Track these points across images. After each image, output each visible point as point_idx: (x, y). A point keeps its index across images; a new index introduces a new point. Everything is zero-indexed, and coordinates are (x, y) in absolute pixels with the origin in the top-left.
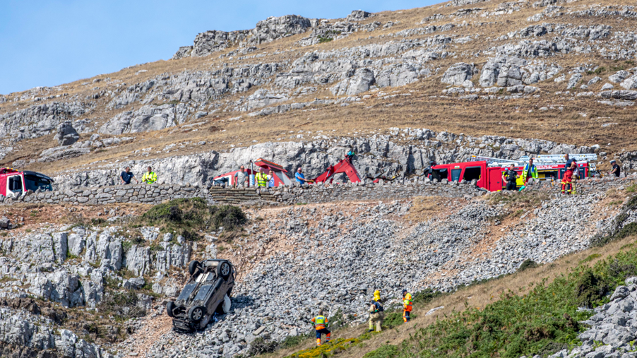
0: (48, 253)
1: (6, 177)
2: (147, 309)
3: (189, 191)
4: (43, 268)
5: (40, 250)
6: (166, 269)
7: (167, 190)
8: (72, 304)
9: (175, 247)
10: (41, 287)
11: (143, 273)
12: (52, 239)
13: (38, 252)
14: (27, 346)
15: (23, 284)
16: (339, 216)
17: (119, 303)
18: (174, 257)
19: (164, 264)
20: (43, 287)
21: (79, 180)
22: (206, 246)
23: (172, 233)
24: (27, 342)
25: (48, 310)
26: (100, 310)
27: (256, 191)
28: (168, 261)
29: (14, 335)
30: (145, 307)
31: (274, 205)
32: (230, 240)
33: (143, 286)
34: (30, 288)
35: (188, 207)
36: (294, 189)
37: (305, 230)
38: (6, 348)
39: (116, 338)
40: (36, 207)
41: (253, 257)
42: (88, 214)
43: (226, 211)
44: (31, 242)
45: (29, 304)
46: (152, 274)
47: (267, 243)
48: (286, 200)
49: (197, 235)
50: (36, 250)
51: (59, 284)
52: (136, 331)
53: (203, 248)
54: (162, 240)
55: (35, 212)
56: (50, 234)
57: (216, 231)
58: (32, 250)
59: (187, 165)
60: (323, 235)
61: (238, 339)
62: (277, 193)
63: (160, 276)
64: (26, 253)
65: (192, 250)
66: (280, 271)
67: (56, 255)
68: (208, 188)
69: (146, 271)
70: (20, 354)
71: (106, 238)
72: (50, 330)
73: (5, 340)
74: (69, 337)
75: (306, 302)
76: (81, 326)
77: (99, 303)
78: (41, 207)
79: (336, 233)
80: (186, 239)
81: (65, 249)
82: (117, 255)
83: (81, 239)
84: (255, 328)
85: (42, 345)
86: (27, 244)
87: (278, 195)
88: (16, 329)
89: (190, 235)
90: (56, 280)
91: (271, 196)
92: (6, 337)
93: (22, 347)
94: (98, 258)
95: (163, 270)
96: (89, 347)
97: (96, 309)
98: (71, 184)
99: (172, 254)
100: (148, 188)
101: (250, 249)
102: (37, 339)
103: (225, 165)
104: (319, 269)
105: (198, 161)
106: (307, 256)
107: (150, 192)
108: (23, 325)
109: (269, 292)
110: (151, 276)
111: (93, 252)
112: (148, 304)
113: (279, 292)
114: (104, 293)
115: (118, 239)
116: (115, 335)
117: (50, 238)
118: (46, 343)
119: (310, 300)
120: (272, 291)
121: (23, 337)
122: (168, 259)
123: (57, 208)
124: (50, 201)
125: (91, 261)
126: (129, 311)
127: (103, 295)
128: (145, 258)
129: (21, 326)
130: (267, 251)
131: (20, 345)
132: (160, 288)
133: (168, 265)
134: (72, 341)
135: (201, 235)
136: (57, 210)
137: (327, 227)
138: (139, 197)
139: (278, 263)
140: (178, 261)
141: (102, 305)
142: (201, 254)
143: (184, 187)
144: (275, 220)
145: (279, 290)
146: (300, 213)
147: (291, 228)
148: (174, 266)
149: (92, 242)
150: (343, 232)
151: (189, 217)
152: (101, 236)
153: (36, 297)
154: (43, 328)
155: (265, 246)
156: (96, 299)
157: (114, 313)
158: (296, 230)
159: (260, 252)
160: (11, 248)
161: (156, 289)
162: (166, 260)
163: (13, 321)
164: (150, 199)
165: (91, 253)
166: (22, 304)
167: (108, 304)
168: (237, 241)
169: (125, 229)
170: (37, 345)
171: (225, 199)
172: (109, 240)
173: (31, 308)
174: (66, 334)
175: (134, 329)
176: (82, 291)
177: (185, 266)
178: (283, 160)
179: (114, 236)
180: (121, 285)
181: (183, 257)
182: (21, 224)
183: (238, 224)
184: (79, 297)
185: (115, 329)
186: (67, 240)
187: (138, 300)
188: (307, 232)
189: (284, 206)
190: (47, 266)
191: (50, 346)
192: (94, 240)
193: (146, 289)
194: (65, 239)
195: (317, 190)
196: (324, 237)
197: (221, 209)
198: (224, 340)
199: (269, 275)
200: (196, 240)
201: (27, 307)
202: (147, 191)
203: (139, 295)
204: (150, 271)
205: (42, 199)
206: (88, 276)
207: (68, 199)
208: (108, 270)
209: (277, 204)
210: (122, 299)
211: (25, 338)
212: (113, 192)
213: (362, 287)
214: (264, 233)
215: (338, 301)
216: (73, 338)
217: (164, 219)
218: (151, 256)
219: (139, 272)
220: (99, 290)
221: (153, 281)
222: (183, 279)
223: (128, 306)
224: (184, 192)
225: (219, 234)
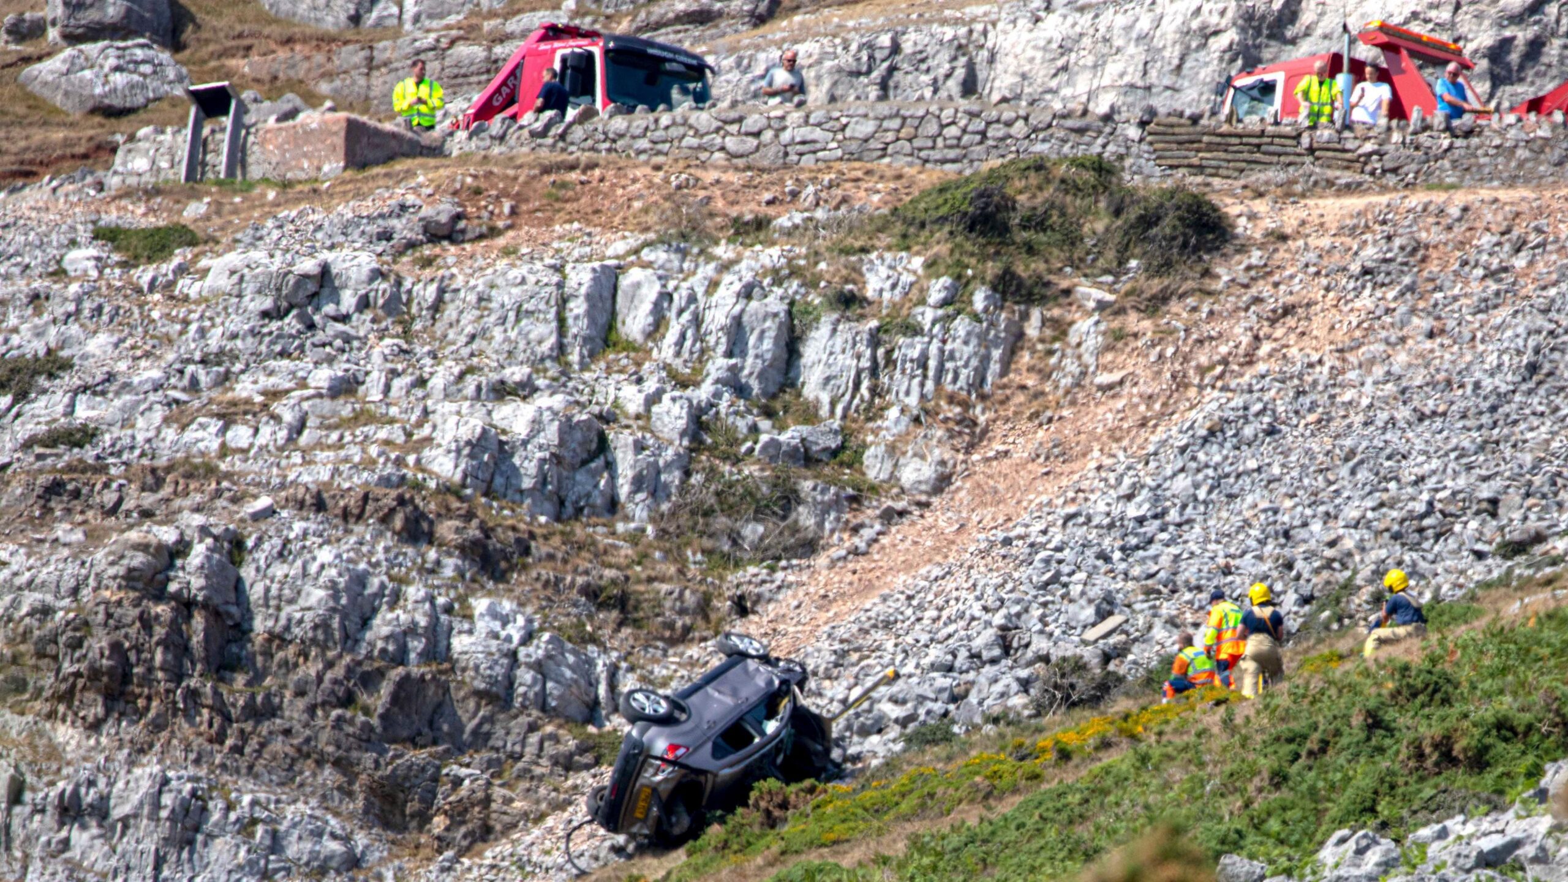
0: (543, 332)
1: (554, 51)
2: (827, 533)
3: (1081, 131)
4: (502, 382)
5: (518, 320)
6: (923, 396)
7: (1009, 124)
8: (569, 509)
9: (961, 326)
10: (458, 451)
11: (846, 409)
12: (560, 285)
13: (509, 325)
14: (352, 650)
15: (409, 435)
16: (1532, 236)
17: (731, 510)
18: (952, 357)
19: (916, 381)
20: (466, 451)
21: (865, 58)
22: (1071, 323)
23: (959, 277)
24: (350, 640)
25: (458, 530)
26: (662, 534)
27: (1299, 136)
28: (931, 373)
29: (309, 616)
30: (820, 525)
31: (1348, 186)
32: (1155, 304)
33: (835, 453)
34: (426, 453)
35: (1040, 188)
36: (1423, 138)
37: (1407, 280)
38: (280, 655)
39: (687, 629)
40: (572, 167)
41: (1212, 367)
42: (732, 197)
43: (1161, 205)
44: (494, 293)
45: (392, 511)
46: (873, 412)
47: (1273, 322)
48: (1395, 171)
49: (1048, 284)
50: (503, 320)
51: (525, 443)
52: (759, 608)
53: (1060, 329)
54: (922, 302)
55: (564, 185)
56: (559, 269)
57: (1117, 275)
58: (492, 318)
59: (1195, 24)
60: (1455, 299)
61: (1030, 654)
62: (1369, 147)
63: (897, 421)
64: (469, 329)
65: (1021, 335)
66: (1266, 420)
67: (568, 340)
68: (1143, 124)
69: (856, 401)
70: (320, 678)
71: (737, 286)
72: (441, 600)
73: (278, 629)
74: (504, 625)
75: (1302, 534)
76: (573, 583)
77: (665, 507)
78: (591, 166)
79: (1497, 294)
80: (1004, 300)
81: (602, 319)
82: (767, 344)
83: (657, 287)
84: (1092, 620)
85: (403, 650)
86: (480, 299)
87: (1369, 155)
88: (316, 596)
89: (1020, 284)
90: (520, 428)
91: (1349, 156)
92: (283, 622)
93: (330, 654)
94: (703, 351)
95: (913, 401)
96: (571, 659)
97: (650, 530)
98: (840, 70)
99: (948, 347)
100: (947, 115)
101: (1211, 338)
102: (385, 631)
103: (1319, 32)
104: (1392, 421)
105: (1230, 14)
106: (1379, 371)
107: (953, 131)
108: (342, 581)
109: (1202, 494)
110: (869, 419)
111: (689, 334)
112: (833, 515)
113: (1231, 497)
114: (687, 474)
115: (778, 291)
116: (688, 620)
117: (555, 278)
118: (417, 645)
119: (1316, 527)
120: (1210, 492)
121: (336, 623)
122: (932, 364)
123: (638, 173)
124: (643, 144)
125: (677, 364)
126: (762, 539)
127: (683, 482)
128: (859, 357)
129: (333, 585)
130: (1266, 348)
131: (324, 648)
132: (888, 465)
133: (930, 385)
134: (509, 639)
135: (1064, 284)
136: (635, 181)
137: (1479, 272)
138: (917, 143)
139: (1273, 393)
140: (964, 373)
141: (673, 514)
142: (1050, 353)
143: (1064, 117)
144: (1325, 242)
145: (1235, 490)
146: (1415, 220)
147: (1366, 271)
148: (950, 388)
149: (692, 299)
150: (1523, 292)
151: (1037, 222)
152: (727, 278)
153: (432, 484)
154: (414, 592)
155: (1266, 330)
156: (653, 494)
157: (707, 543)
158: (1380, 278)
159: (1241, 350)
160: (437, 306)
161: (874, 467)
162: (925, 367)
163: (313, 568)
164: (952, 154)
165: (683, 337)
166: (369, 508)
167: (693, 513)
168: (1177, 312)
169: (816, 256)
170: (384, 651)
171: (1195, 161)
172: (747, 293)
173: (398, 522)
174: (493, 613)
175: (759, 598)
176: (610, 466)
177: (987, 388)
178: (1487, 23)
179: (767, 281)
180: (751, 450)
181: (985, 360)
182: (500, 224)
183: (1196, 249)
184: (596, 486)
185: (690, 598)
186: (615, 288)
187: (799, 501)
188: (1411, 288)
189: (1384, 189)
190: (517, 378)
191: (430, 655)
192: (700, 291)
193: (842, 464)
194: (607, 284)
195: (1497, 141)
196: (1456, 306)
197: (1146, 199)
198: (986, 655)
199: (1230, 433)
200: (1043, 300)
201: (386, 519)
202: (942, 127)
203: (806, 485)
204: (871, 402)
205: (621, 136)
206: (644, 416)
207: (695, 142)
208: (726, 396)
209: (1360, 184)
210: (742, 498)
211: (343, 627)
212: (837, 125)
213: (1486, 491)
214: (1276, 285)
215: (1396, 537)
216: (515, 631)
217: (947, 228)
218: (881, 351)
219: (833, 404)
220: (668, 465)
221: (870, 438)
222: (973, 434)
223: (756, 520)
224: (1062, 134)
225: (1124, 286)
